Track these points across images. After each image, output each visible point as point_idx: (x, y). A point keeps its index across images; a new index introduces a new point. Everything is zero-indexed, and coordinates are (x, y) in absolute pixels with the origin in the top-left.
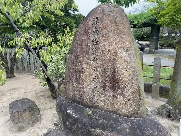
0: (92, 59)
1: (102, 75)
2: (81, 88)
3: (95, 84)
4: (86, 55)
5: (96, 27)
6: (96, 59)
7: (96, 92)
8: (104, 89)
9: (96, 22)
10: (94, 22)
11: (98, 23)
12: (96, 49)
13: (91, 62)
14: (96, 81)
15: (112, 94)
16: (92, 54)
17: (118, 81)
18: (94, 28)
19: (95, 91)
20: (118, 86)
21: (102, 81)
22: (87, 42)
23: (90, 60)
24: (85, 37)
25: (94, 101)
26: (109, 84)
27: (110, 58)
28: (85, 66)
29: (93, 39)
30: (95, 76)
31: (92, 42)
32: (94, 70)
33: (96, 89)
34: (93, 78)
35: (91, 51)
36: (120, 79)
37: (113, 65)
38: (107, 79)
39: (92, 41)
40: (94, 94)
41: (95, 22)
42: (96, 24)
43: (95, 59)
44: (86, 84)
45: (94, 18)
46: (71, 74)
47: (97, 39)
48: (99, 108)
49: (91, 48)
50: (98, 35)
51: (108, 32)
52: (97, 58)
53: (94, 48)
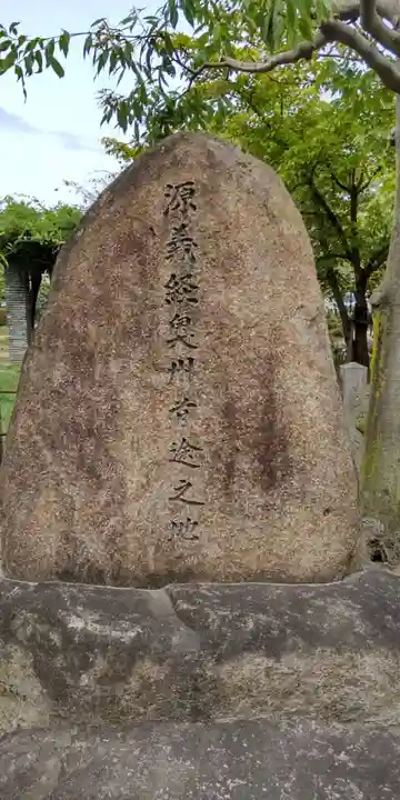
0: (170, 366)
1: (218, 429)
2: (108, 504)
3: (181, 471)
4: (134, 348)
5: (184, 226)
6: (186, 362)
7: (188, 506)
8: (227, 487)
9: (186, 203)
10: (175, 203)
11: (194, 207)
12: (188, 320)
13: (164, 377)
14: (188, 460)
15: (261, 501)
16: (169, 342)
17: (285, 445)
18: (175, 229)
19: (181, 503)
20: (288, 463)
21: (216, 455)
22: (139, 291)
23: (158, 369)
24: (127, 270)
25: (183, 546)
26: (246, 463)
27: (252, 355)
28: (130, 400)
29: (173, 276)
30: (184, 440)
31: (166, 290)
32: (175, 414)
33: (188, 495)
34: (175, 447)
35: (164, 328)
36: (295, 434)
37: (267, 381)
38: (238, 443)
39: (167, 286)
40: (181, 517)
41: (178, 205)
42: (184, 211)
43: (181, 362)
44: (133, 481)
45: (170, 186)
46: (53, 447)
47: (189, 276)
48: (204, 576)
49: (164, 315)
50: (193, 259)
51: (241, 246)
52: (191, 360)
53: (177, 316)
